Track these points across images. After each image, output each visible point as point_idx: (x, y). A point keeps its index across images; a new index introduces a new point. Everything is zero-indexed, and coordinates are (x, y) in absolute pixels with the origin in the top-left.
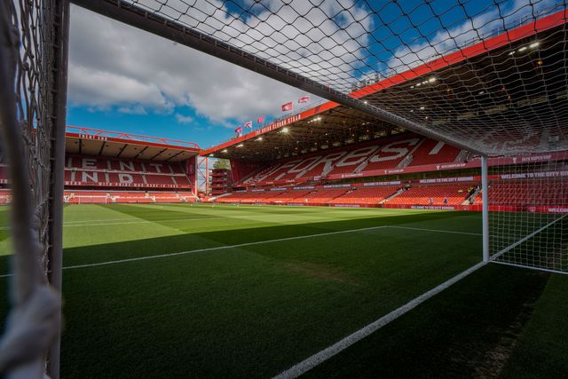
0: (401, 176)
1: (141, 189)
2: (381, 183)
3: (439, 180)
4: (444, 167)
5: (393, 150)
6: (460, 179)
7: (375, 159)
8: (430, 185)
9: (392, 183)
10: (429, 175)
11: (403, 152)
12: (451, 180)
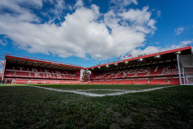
0: (148, 77)
1: (64, 79)
2: (143, 79)
3: (159, 78)
4: (160, 75)
5: (143, 70)
6: (164, 78)
7: (139, 72)
8: (156, 79)
9: (146, 79)
10: (156, 77)
11: (147, 71)
12: (162, 78)
